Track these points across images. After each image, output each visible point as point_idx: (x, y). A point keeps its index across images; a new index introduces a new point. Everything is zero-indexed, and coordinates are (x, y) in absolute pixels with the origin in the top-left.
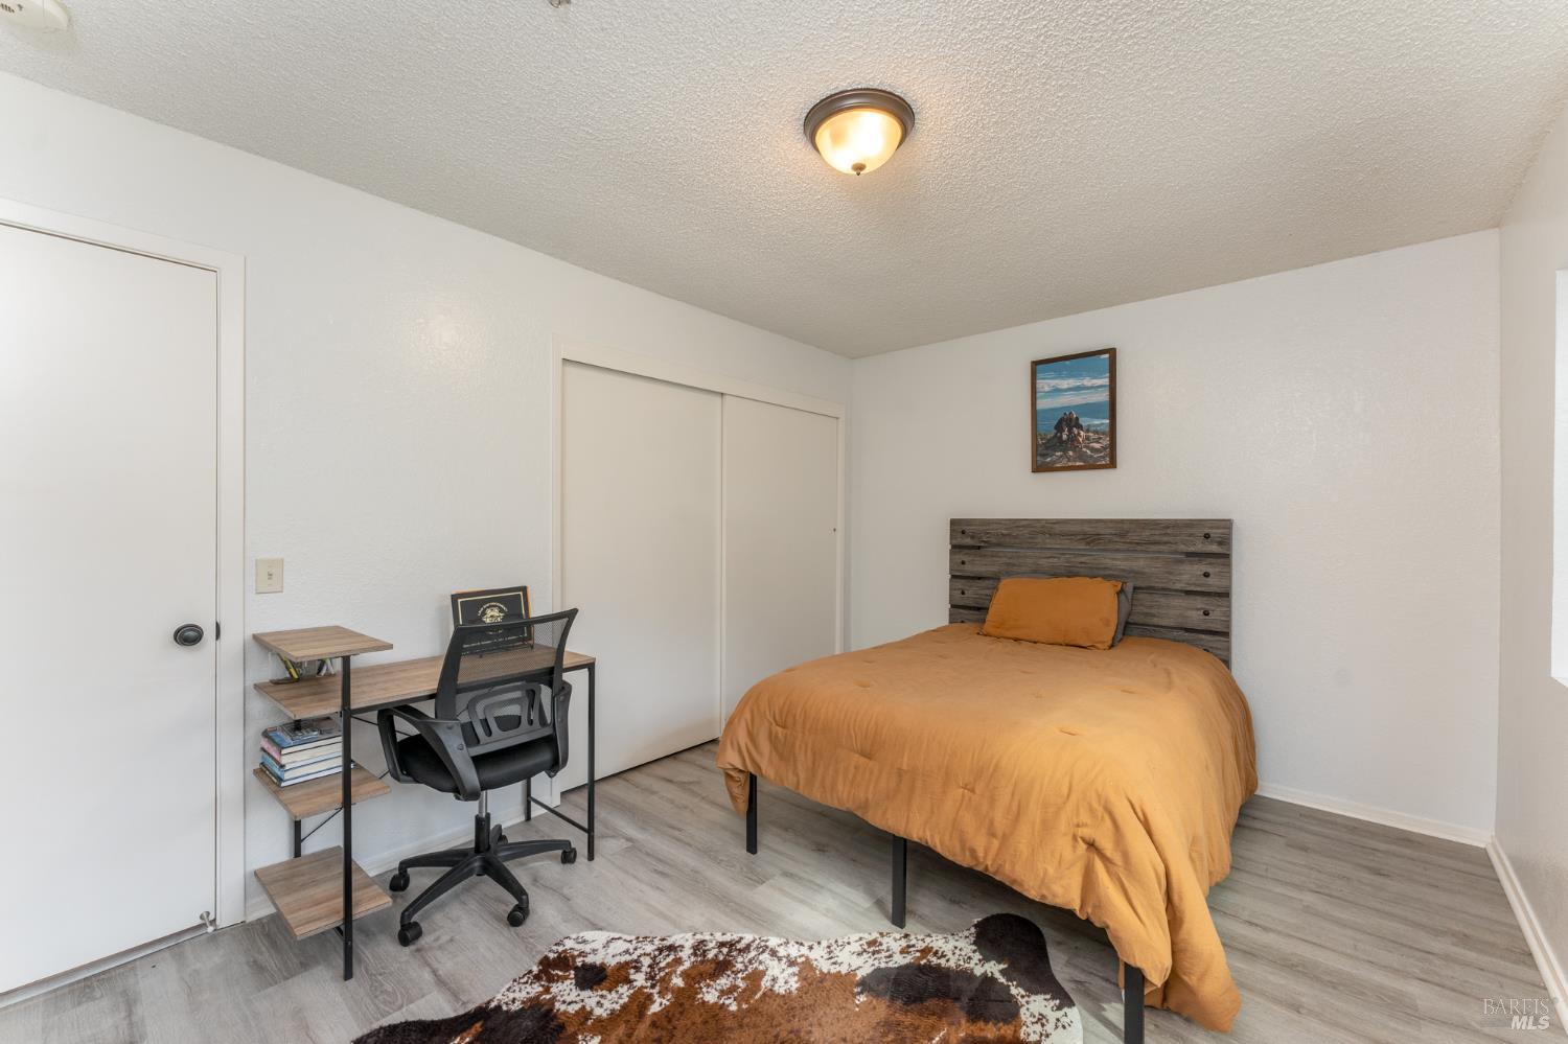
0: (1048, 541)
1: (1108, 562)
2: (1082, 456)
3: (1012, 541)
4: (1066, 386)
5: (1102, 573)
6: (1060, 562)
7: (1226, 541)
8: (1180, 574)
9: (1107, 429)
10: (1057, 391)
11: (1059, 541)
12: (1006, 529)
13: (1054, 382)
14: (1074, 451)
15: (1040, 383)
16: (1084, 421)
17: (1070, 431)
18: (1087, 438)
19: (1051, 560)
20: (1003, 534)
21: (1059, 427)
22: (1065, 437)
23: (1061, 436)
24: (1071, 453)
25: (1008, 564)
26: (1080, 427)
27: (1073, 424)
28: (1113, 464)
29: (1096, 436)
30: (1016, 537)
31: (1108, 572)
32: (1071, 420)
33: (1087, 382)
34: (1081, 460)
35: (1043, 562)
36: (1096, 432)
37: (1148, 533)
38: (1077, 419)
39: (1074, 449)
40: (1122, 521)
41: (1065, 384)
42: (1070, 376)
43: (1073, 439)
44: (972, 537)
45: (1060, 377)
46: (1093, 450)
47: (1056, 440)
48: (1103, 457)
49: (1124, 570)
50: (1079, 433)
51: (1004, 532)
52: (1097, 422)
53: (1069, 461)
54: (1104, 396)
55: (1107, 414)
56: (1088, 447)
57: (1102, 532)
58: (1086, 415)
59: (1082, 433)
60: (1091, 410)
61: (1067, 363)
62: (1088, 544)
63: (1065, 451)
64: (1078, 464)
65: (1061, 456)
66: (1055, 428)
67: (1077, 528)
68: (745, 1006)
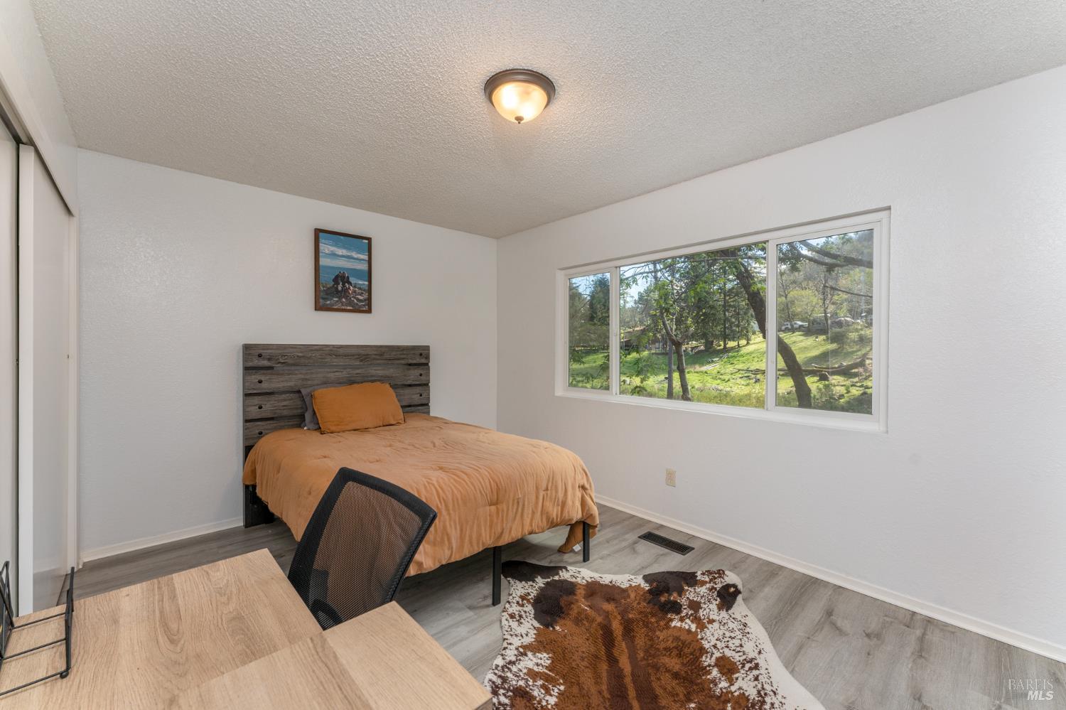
0: (335, 360)
1: (373, 372)
2: (351, 303)
3: (307, 361)
4: (341, 254)
5: (370, 379)
6: (344, 374)
7: (427, 357)
8: (409, 376)
9: (367, 288)
10: (334, 255)
11: (342, 360)
12: (301, 352)
13: (332, 248)
14: (346, 299)
15: (322, 247)
16: (352, 280)
17: (343, 285)
18: (355, 292)
19: (337, 374)
20: (298, 356)
21: (336, 280)
22: (340, 288)
23: (337, 288)
24: (344, 300)
25: (303, 380)
26: (350, 283)
27: (345, 280)
28: (369, 311)
29: (360, 291)
30: (309, 358)
31: (373, 378)
32: (344, 277)
33: (355, 255)
34: (350, 305)
35: (332, 375)
36: (360, 289)
37: (394, 353)
38: (348, 277)
39: (346, 297)
40: (381, 346)
41: (340, 252)
42: (344, 247)
43: (345, 291)
44: (269, 360)
45: (336, 245)
46: (358, 300)
47: (334, 290)
48: (364, 305)
49: (382, 376)
50: (349, 288)
51: (300, 354)
52: (360, 282)
53: (343, 305)
54: (364, 267)
55: (367, 278)
56: (355, 298)
57: (370, 353)
58: (353, 276)
59: (351, 288)
60: (357, 273)
61: (342, 237)
62: (361, 361)
63: (340, 298)
64: (349, 308)
65: (337, 301)
66: (333, 281)
67: (354, 351)
68: (561, 681)
